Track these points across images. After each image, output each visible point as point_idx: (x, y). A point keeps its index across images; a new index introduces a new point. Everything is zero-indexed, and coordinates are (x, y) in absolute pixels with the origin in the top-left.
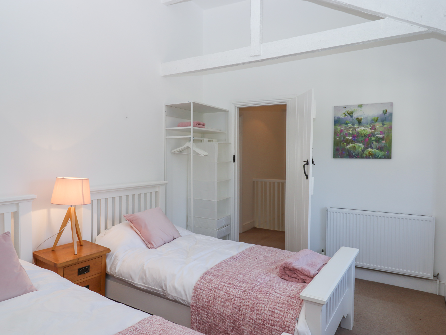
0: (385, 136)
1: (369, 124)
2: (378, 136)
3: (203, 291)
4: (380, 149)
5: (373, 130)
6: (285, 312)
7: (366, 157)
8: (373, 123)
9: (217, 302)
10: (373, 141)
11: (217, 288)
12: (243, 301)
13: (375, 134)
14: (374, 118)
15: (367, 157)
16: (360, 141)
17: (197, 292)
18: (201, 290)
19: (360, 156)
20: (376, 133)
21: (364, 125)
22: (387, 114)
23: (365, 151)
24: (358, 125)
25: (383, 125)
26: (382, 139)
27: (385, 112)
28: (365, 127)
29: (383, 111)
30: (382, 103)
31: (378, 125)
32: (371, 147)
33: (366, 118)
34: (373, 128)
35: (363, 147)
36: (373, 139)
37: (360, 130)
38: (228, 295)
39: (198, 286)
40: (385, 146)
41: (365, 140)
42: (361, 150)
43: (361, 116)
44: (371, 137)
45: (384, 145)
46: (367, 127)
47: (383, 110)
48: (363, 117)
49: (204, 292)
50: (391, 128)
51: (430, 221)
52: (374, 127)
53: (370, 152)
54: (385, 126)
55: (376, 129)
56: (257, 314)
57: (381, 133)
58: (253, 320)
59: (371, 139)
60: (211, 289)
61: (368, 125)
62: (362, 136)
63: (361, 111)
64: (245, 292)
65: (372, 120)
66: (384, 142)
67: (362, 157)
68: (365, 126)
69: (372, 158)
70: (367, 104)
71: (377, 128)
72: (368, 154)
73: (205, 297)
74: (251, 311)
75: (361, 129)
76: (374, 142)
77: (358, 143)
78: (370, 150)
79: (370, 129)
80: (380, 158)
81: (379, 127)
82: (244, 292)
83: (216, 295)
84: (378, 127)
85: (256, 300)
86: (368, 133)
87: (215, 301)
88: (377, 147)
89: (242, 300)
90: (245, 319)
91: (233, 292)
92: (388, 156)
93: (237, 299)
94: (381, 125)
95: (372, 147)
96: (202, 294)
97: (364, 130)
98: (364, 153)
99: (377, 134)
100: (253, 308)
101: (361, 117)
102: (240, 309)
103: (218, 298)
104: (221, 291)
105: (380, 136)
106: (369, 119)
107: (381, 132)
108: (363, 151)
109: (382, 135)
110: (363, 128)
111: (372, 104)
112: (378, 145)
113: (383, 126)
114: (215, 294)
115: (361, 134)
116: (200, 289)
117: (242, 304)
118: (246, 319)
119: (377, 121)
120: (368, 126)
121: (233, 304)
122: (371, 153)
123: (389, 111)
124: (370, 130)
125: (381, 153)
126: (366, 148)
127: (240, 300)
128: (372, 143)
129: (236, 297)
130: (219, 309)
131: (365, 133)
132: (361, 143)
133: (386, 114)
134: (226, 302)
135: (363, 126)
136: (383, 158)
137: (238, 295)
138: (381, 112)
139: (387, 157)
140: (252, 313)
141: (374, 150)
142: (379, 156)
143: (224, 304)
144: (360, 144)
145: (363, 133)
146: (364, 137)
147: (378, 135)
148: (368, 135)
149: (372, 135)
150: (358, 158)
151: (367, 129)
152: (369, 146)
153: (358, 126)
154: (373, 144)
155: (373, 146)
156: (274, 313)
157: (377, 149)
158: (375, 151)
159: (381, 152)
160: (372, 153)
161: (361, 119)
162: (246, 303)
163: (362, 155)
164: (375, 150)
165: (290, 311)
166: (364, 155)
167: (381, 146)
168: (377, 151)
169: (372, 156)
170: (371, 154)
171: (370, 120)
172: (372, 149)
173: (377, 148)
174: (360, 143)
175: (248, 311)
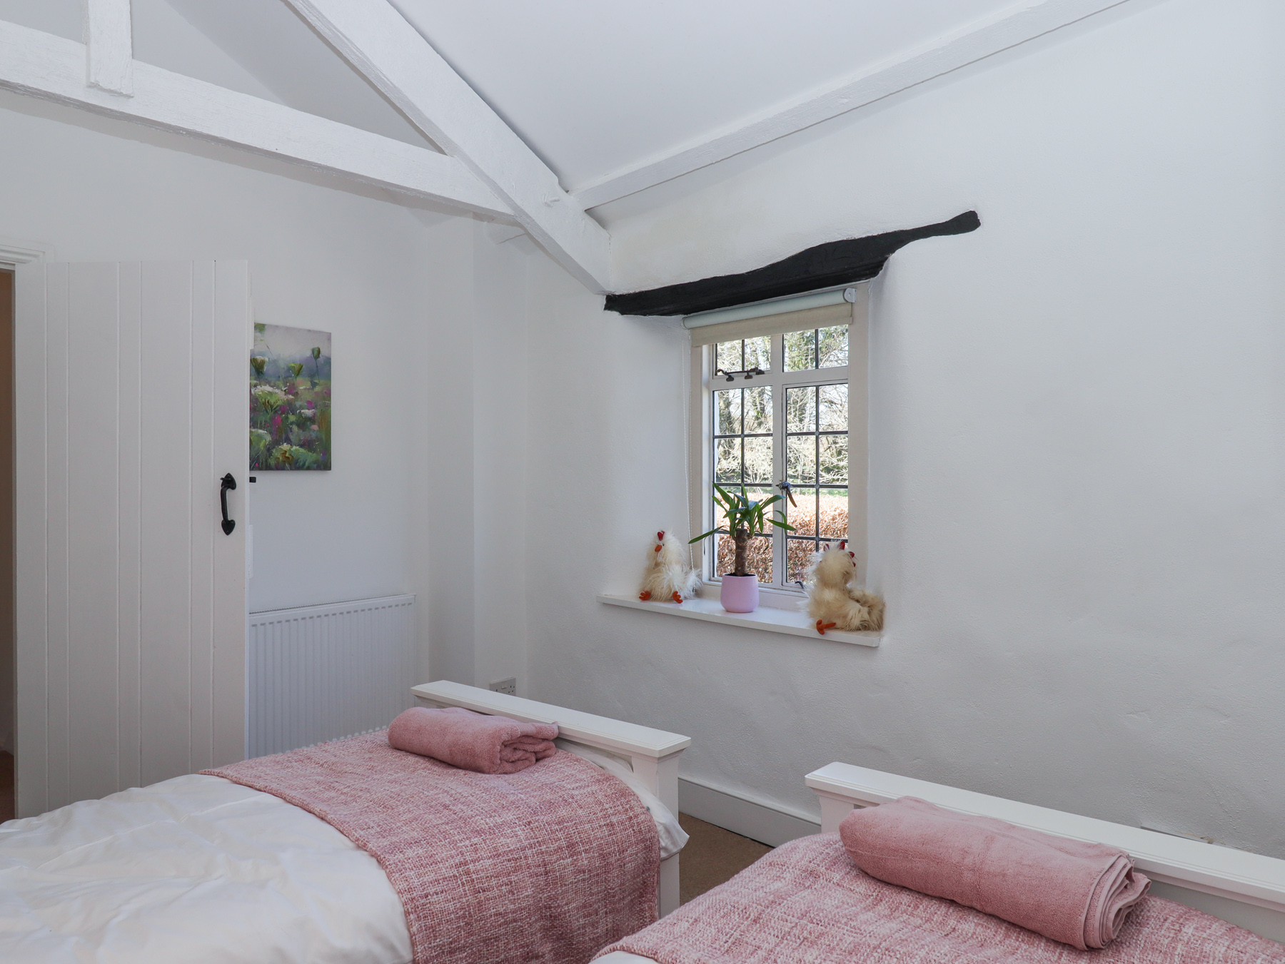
0: (318, 414)
1: (281, 378)
2: (302, 411)
3: (435, 896)
4: (307, 444)
5: (291, 397)
6: (627, 810)
7: (276, 465)
8: (291, 376)
9: (490, 894)
10: (292, 423)
11: (466, 863)
12: (545, 846)
13: (295, 405)
14: (293, 365)
15: (279, 467)
16: (261, 423)
17: (421, 914)
18: (429, 897)
19: (262, 463)
20: (298, 404)
21: (270, 379)
22: (321, 359)
23: (274, 451)
24: (255, 379)
25: (314, 385)
26: (312, 420)
27: (316, 353)
28: (272, 387)
29: (313, 350)
30: (309, 331)
31: (303, 385)
32: (288, 441)
33: (275, 362)
34: (291, 390)
35: (269, 438)
36: (292, 418)
37: (261, 393)
38: (504, 858)
39: (415, 894)
40: (318, 439)
41: (272, 419)
42: (265, 446)
43: (263, 355)
44: (288, 413)
45: (317, 437)
46: (278, 388)
47: (312, 347)
48: (267, 359)
49: (441, 897)
50: (327, 394)
51: (410, 604)
52: (295, 388)
53: (286, 452)
54: (317, 389)
55: (297, 393)
56: (586, 851)
57: (310, 405)
58: (584, 872)
59: (287, 418)
60: (452, 874)
61: (279, 381)
62: (267, 411)
63: (261, 340)
64: (529, 825)
65: (289, 369)
66: (315, 427)
67: (267, 465)
68: (272, 384)
69: (291, 469)
70: (277, 326)
71: (299, 392)
72: (281, 458)
73: (451, 906)
74: (571, 856)
75: (262, 391)
76: (295, 428)
77: (257, 428)
78: (285, 446)
79: (284, 393)
80: (309, 468)
81: (305, 389)
82: (528, 827)
83: (477, 879)
84: (302, 388)
85: (565, 824)
86: (279, 403)
87: (483, 898)
88: (300, 440)
89: (540, 846)
90: (565, 885)
91: (507, 842)
92: (325, 465)
93: (529, 852)
94: (309, 385)
95: (290, 440)
96: (438, 906)
97: (270, 393)
98: (271, 455)
99: (301, 407)
100: (571, 846)
101: (262, 358)
102: (548, 869)
103: (486, 884)
104: (482, 861)
105: (308, 412)
106: (282, 364)
107: (309, 402)
108: (269, 450)
109: (311, 411)
110: (268, 388)
111: (287, 329)
112: (303, 435)
113: (313, 389)
114: (473, 881)
115: (264, 404)
116: (426, 896)
117: (544, 855)
118: (567, 883)
119: (299, 372)
120: (280, 383)
121: (528, 868)
122: (287, 455)
123: (323, 352)
124: (285, 395)
125: (310, 457)
126: (276, 443)
127: (536, 849)
128: (288, 429)
129: (523, 849)
130: (502, 910)
131: (272, 401)
132: (264, 427)
133: (319, 359)
134: (512, 877)
135: (269, 383)
136: (314, 469)
137: (523, 842)
138: (308, 353)
139: (322, 467)
140: (575, 858)
141: (294, 447)
142: (307, 464)
143: (509, 886)
144: (261, 431)
145: (268, 402)
146: (271, 413)
147: (303, 409)
148: (280, 409)
149: (288, 408)
150: (256, 470)
151: (277, 391)
152: (284, 436)
153: (255, 382)
154: (291, 431)
155: (291, 437)
156: (612, 825)
157: (301, 446)
158: (296, 450)
159: (310, 453)
160: (290, 457)
161: (263, 362)
162: (553, 846)
163: (266, 461)
164: (297, 447)
165: (632, 801)
166: (272, 462)
167: (309, 439)
168: (302, 450)
169: (290, 464)
170: (288, 458)
171: (284, 368)
172: (289, 445)
173: (301, 443)
174: (261, 428)
175: (566, 861)
